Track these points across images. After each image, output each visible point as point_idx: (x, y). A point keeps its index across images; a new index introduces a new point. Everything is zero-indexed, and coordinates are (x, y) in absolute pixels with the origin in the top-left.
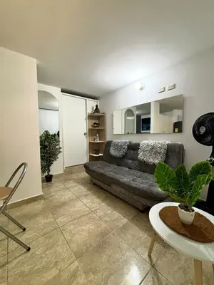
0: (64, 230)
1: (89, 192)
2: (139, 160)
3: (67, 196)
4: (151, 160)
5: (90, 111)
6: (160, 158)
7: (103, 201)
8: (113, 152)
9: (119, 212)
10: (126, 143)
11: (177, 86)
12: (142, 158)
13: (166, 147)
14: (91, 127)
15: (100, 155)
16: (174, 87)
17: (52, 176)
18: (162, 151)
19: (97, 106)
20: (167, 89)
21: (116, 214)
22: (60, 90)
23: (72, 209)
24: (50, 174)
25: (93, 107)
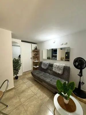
0: (24, 105)
1: (33, 85)
2: (53, 71)
3: (24, 86)
4: (58, 72)
5: (33, 49)
6: (61, 71)
7: (39, 89)
8: (43, 66)
9: (46, 94)
10: (48, 63)
11: (68, 43)
12: (54, 70)
13: (63, 67)
14: (34, 56)
15: (38, 66)
16: (67, 43)
17: (18, 77)
18: (62, 69)
19: (36, 47)
20: (64, 44)
21: (45, 95)
22: (21, 41)
23: (27, 94)
24: (17, 76)
25: (34, 47)
